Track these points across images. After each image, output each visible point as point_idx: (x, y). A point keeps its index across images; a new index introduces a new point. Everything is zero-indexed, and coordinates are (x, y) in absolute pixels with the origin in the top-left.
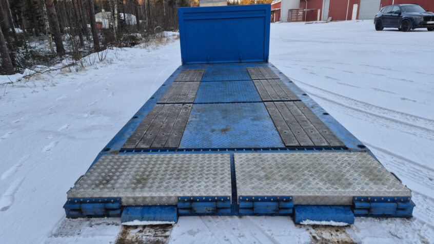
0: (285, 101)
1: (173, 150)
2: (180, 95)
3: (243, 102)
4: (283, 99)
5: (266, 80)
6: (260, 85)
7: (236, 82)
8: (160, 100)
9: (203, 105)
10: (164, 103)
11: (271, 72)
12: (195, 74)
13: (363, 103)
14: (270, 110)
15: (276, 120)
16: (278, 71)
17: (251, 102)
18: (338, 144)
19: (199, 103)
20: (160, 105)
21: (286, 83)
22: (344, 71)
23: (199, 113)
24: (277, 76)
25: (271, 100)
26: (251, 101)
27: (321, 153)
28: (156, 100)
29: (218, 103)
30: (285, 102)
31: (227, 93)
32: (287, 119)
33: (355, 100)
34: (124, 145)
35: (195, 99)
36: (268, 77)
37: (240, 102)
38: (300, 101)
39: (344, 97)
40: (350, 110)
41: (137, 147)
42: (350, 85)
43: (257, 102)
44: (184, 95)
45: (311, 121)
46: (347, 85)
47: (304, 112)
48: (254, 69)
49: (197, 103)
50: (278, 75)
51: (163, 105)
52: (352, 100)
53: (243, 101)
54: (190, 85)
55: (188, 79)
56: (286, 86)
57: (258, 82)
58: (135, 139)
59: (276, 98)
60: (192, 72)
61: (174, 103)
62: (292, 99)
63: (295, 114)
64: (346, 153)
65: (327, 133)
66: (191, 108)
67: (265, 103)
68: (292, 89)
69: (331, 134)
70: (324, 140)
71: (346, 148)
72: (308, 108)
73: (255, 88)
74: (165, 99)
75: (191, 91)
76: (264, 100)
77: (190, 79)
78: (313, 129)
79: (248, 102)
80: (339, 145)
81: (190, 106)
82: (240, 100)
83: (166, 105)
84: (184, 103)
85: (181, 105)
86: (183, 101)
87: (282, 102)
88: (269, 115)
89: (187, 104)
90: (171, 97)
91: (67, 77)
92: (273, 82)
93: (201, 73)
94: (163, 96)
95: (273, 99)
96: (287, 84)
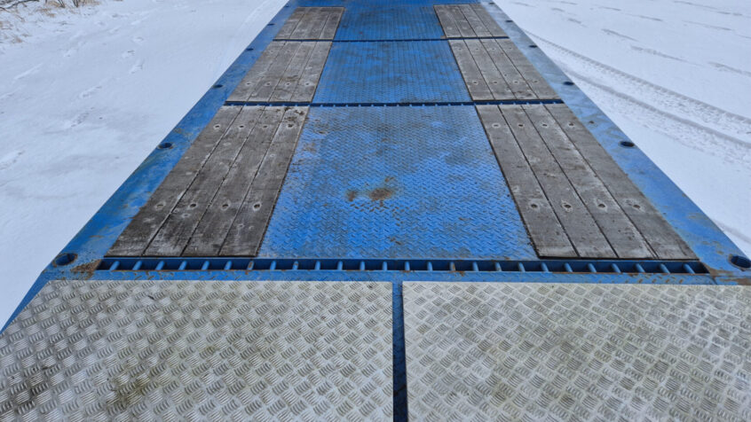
0: (524, 102)
1: (240, 265)
2: (282, 78)
3: (427, 104)
4: (519, 97)
5: (477, 41)
6: (465, 54)
7: (410, 43)
8: (234, 93)
9: (334, 109)
10: (242, 104)
11: (487, 19)
12: (322, 19)
13: (699, 103)
14: (491, 129)
15: (509, 163)
16: (504, 15)
17: (446, 104)
18: (676, 254)
19: (325, 105)
20: (232, 107)
21: (522, 50)
22: (643, 17)
23: (321, 137)
24: (501, 30)
25: (491, 98)
26: (446, 100)
27: (638, 287)
28: (226, 92)
29: (369, 105)
30: (525, 106)
31: (391, 75)
32: (535, 161)
33: (678, 96)
34: (117, 244)
35: (314, 90)
36: (483, 31)
37: (420, 104)
38: (560, 102)
39: (652, 85)
40: (669, 122)
41: (149, 251)
42: (660, 54)
43: (459, 104)
44: (292, 79)
45: (595, 168)
46: (655, 53)
47: (572, 136)
48: (450, 10)
49: (318, 105)
50: (503, 26)
51: (238, 109)
52: (672, 93)
53: (426, 99)
54: (307, 50)
55: (305, 33)
56: (524, 59)
57: (460, 45)
58: (149, 220)
59: (504, 93)
60: (315, 16)
61: (266, 104)
62: (541, 97)
63: (552, 145)
64: (704, 287)
65: (642, 210)
66: (302, 118)
67: (479, 107)
68: (538, 66)
69: (651, 213)
70: (637, 235)
71: (700, 269)
72: (580, 124)
73: (454, 64)
74: (245, 90)
75: (308, 68)
76: (475, 98)
77: (311, 34)
78: (602, 195)
79: (440, 104)
80: (680, 256)
81: (302, 114)
82: (419, 98)
83: (246, 108)
84: (289, 104)
85: (283, 107)
86: (287, 98)
87: (518, 106)
88: (489, 147)
89: (296, 108)
90: (262, 83)
91: (52, 19)
92: (494, 47)
93: (335, 18)
94: (242, 81)
95: (498, 97)
96: (526, 52)
